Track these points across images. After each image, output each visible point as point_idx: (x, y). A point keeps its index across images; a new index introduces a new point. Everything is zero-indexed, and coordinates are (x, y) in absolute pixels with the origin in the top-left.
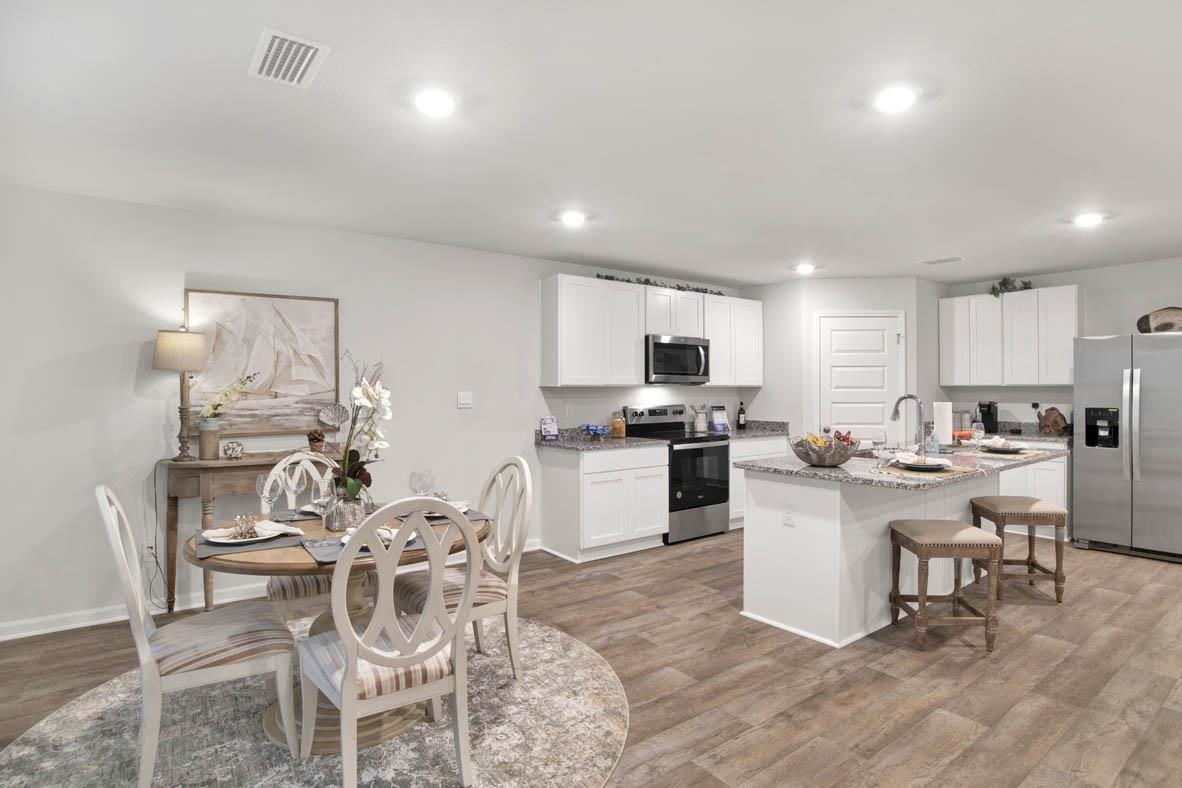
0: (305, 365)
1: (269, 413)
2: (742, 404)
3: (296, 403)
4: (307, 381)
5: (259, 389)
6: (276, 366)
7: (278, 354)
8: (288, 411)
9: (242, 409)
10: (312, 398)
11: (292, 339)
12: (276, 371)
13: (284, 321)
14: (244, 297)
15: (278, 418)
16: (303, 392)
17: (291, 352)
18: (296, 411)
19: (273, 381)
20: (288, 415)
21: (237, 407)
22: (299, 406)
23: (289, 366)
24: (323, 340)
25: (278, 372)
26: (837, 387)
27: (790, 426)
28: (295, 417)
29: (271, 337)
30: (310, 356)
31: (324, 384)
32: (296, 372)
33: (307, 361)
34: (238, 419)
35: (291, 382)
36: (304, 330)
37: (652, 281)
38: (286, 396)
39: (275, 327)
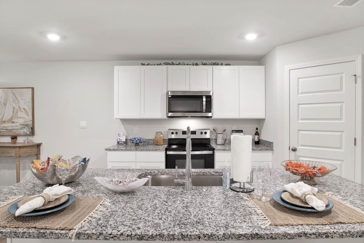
0: (22, 112)
1: (11, 128)
2: (257, 129)
3: (20, 125)
4: (23, 117)
5: (8, 120)
6: (13, 112)
7: (14, 108)
8: (17, 128)
9: (3, 127)
10: (25, 123)
11: (18, 103)
12: (13, 114)
13: (16, 97)
14: (3, 89)
15: (14, 130)
16: (21, 121)
17: (18, 107)
18: (20, 128)
19: (12, 117)
20: (17, 129)
21: (2, 126)
22: (20, 126)
23: (17, 112)
24: (28, 102)
25: (14, 115)
26: (302, 119)
27: (274, 144)
28: (19, 130)
29: (12, 103)
30: (24, 109)
31: (29, 118)
32: (20, 114)
33: (23, 110)
34: (2, 130)
35: (18, 118)
36: (22, 99)
37: (175, 63)
38: (16, 123)
39: (13, 99)
